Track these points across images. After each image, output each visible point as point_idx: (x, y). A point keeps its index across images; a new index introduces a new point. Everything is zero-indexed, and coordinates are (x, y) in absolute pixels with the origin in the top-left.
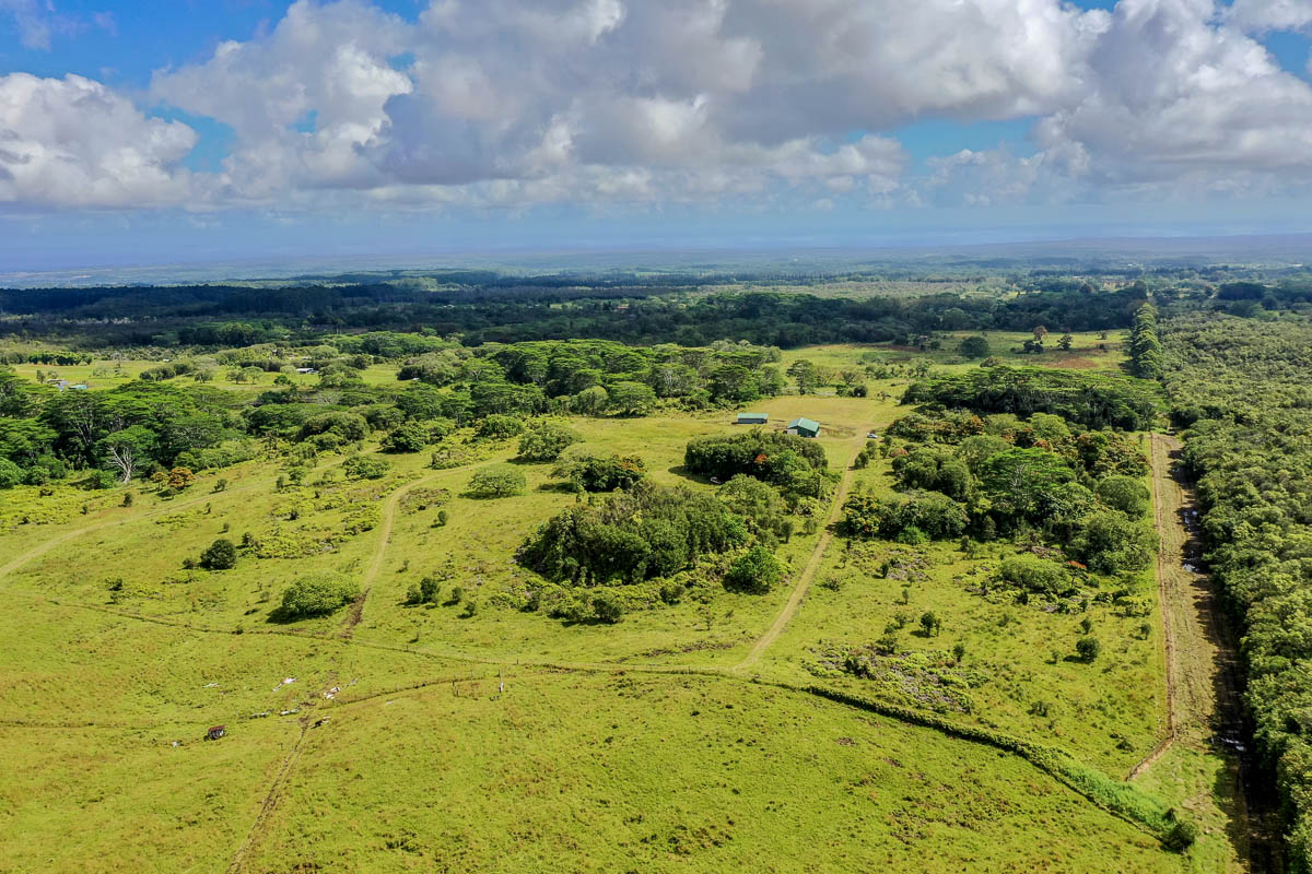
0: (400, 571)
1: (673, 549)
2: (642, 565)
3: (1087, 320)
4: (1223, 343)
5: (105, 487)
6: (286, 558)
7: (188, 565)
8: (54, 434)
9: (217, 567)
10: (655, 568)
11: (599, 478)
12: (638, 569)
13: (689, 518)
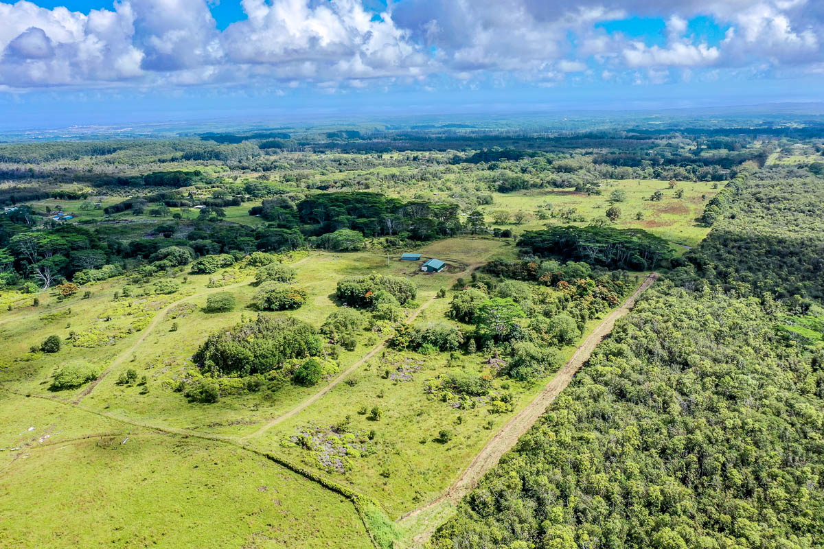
0: (132, 361)
1: (267, 358)
2: (248, 367)
3: (711, 174)
4: (774, 198)
5: (31, 292)
6: (87, 347)
7: (33, 350)
8: (12, 259)
9: (49, 352)
10: (255, 368)
11: (274, 303)
12: (245, 369)
13: (285, 338)
